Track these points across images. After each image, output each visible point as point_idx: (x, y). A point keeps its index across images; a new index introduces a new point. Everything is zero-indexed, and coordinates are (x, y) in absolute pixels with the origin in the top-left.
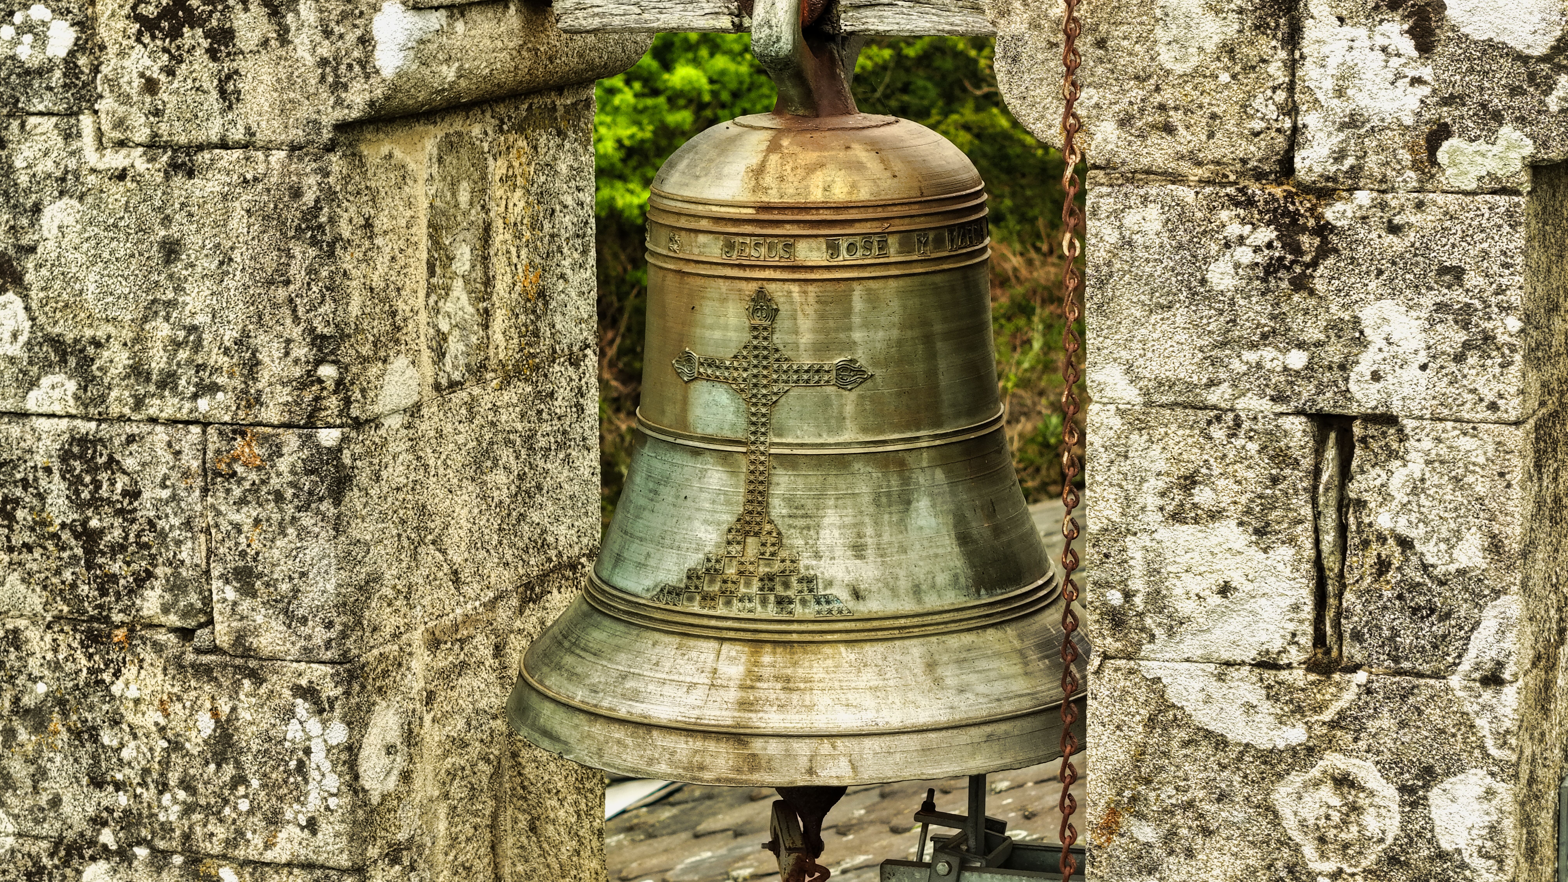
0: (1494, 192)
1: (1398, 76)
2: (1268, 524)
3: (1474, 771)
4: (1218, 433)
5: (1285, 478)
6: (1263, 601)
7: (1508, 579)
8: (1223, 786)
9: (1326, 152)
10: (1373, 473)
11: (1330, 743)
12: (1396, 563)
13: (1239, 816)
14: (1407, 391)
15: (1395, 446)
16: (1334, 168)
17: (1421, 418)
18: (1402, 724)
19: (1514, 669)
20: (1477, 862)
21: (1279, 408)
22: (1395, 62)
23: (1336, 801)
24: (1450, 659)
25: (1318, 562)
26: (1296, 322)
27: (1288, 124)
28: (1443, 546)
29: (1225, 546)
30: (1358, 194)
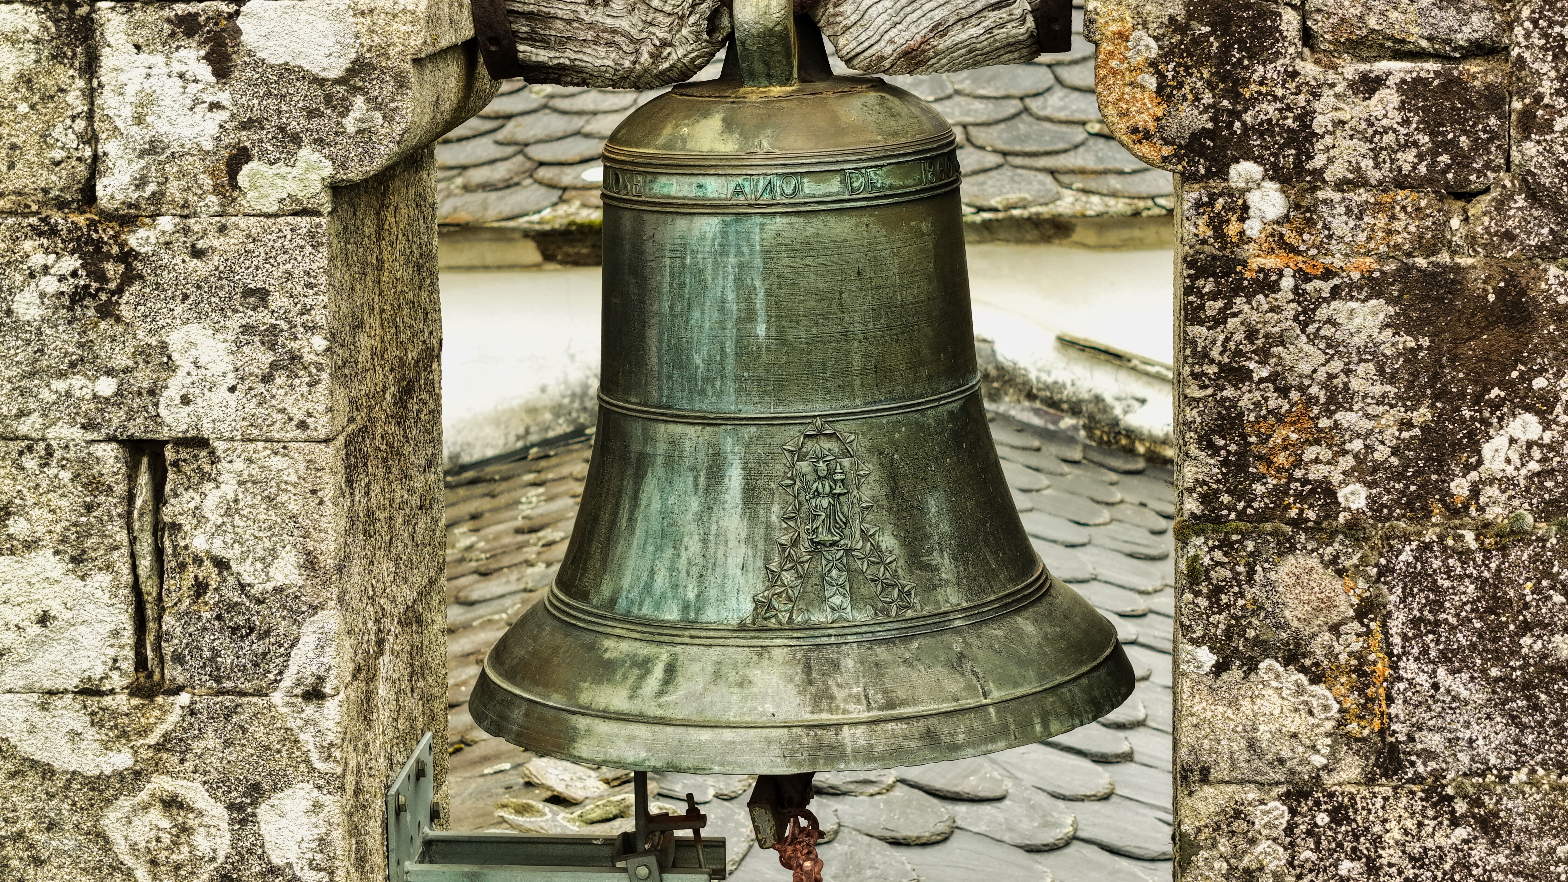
0: (295, 214)
1: (197, 102)
2: (84, 552)
3: (300, 785)
4: (30, 463)
5: (99, 505)
6: (83, 629)
7: (325, 594)
8: (52, 815)
9: (127, 179)
10: (187, 496)
11: (157, 766)
12: (213, 584)
13: (69, 844)
14: (216, 413)
15: (207, 468)
16: (136, 195)
17: (232, 439)
18: (228, 744)
19: (335, 682)
20: (308, 875)
21: (90, 436)
22: (193, 88)
23: (166, 823)
24: (271, 677)
25: (136, 587)
26: (104, 350)
27: (88, 152)
28: (259, 565)
29: (42, 576)
30: (160, 220)
